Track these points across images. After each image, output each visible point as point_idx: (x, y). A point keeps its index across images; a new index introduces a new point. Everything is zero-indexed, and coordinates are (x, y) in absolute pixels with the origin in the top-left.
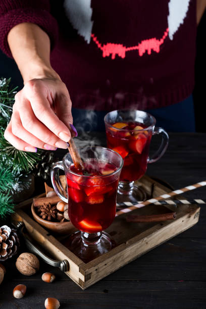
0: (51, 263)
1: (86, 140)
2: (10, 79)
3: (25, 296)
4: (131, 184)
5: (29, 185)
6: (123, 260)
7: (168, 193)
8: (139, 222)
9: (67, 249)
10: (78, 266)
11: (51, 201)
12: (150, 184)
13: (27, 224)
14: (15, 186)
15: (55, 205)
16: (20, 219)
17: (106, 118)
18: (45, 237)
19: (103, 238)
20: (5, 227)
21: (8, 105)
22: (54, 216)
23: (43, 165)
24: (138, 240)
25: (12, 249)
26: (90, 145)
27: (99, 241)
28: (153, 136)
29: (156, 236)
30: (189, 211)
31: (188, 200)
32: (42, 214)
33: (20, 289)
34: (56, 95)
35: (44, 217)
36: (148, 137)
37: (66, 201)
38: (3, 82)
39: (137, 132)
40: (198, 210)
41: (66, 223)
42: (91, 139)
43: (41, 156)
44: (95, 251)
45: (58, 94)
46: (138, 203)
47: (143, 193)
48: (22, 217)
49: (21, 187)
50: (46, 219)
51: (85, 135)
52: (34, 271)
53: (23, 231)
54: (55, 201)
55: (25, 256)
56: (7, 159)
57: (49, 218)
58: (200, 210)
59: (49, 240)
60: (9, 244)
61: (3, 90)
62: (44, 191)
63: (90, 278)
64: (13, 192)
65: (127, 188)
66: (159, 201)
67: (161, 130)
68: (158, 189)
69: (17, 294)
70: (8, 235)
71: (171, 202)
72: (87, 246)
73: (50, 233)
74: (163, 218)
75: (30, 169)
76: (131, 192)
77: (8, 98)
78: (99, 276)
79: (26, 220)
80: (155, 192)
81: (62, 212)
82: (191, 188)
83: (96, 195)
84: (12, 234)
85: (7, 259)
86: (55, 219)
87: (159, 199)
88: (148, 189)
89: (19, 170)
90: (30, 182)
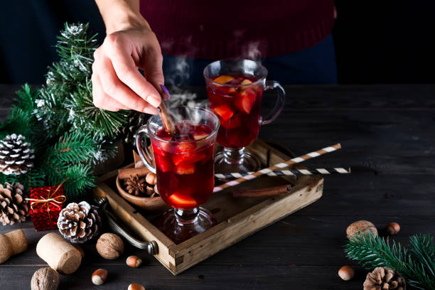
0: (138, 244)
1: (177, 94)
2: (87, 24)
3: (106, 281)
4: (241, 151)
5: (116, 153)
6: (223, 242)
7: (286, 161)
8: (248, 197)
9: (156, 229)
10: (168, 247)
11: (140, 173)
12: (265, 151)
13: (111, 200)
14: (98, 155)
15: (144, 177)
16: (103, 194)
17: (205, 71)
18: (131, 215)
19: (201, 216)
20: (83, 203)
21: (87, 56)
22: (142, 190)
23: (130, 128)
24: (243, 218)
25: (91, 228)
26: (181, 99)
27: (197, 218)
28: (265, 92)
29: (266, 213)
30: (310, 183)
31: (309, 170)
32: (128, 188)
33: (99, 274)
34: (143, 49)
35: (130, 191)
36: (258, 94)
37: (154, 171)
38: (79, 28)
39: (244, 87)
40: (321, 182)
41: (157, 198)
42: (182, 93)
43: (129, 118)
44: (191, 232)
45: (146, 47)
46: (248, 174)
47: (257, 162)
48: (105, 191)
49: (105, 156)
50: (133, 194)
51: (175, 88)
52: (117, 254)
53: (106, 208)
54: (144, 172)
55: (106, 236)
56: (86, 122)
57: (136, 192)
58: (324, 182)
59: (135, 218)
60: (87, 223)
61: (80, 39)
62: (133, 161)
63: (182, 262)
64: (95, 163)
65: (235, 156)
66: (274, 172)
67: (276, 85)
68: (274, 156)
69: (96, 279)
70: (87, 213)
71: (288, 173)
72: (182, 225)
73: (138, 209)
74: (275, 192)
75: (114, 133)
76: (242, 160)
77: (85, 48)
78: (193, 260)
79: (109, 195)
80: (272, 161)
81: (152, 186)
82: (314, 155)
83: (186, 164)
84: (91, 211)
85: (86, 240)
86: (144, 194)
87: (273, 168)
88: (264, 157)
89: (102, 135)
90: (116, 149)
